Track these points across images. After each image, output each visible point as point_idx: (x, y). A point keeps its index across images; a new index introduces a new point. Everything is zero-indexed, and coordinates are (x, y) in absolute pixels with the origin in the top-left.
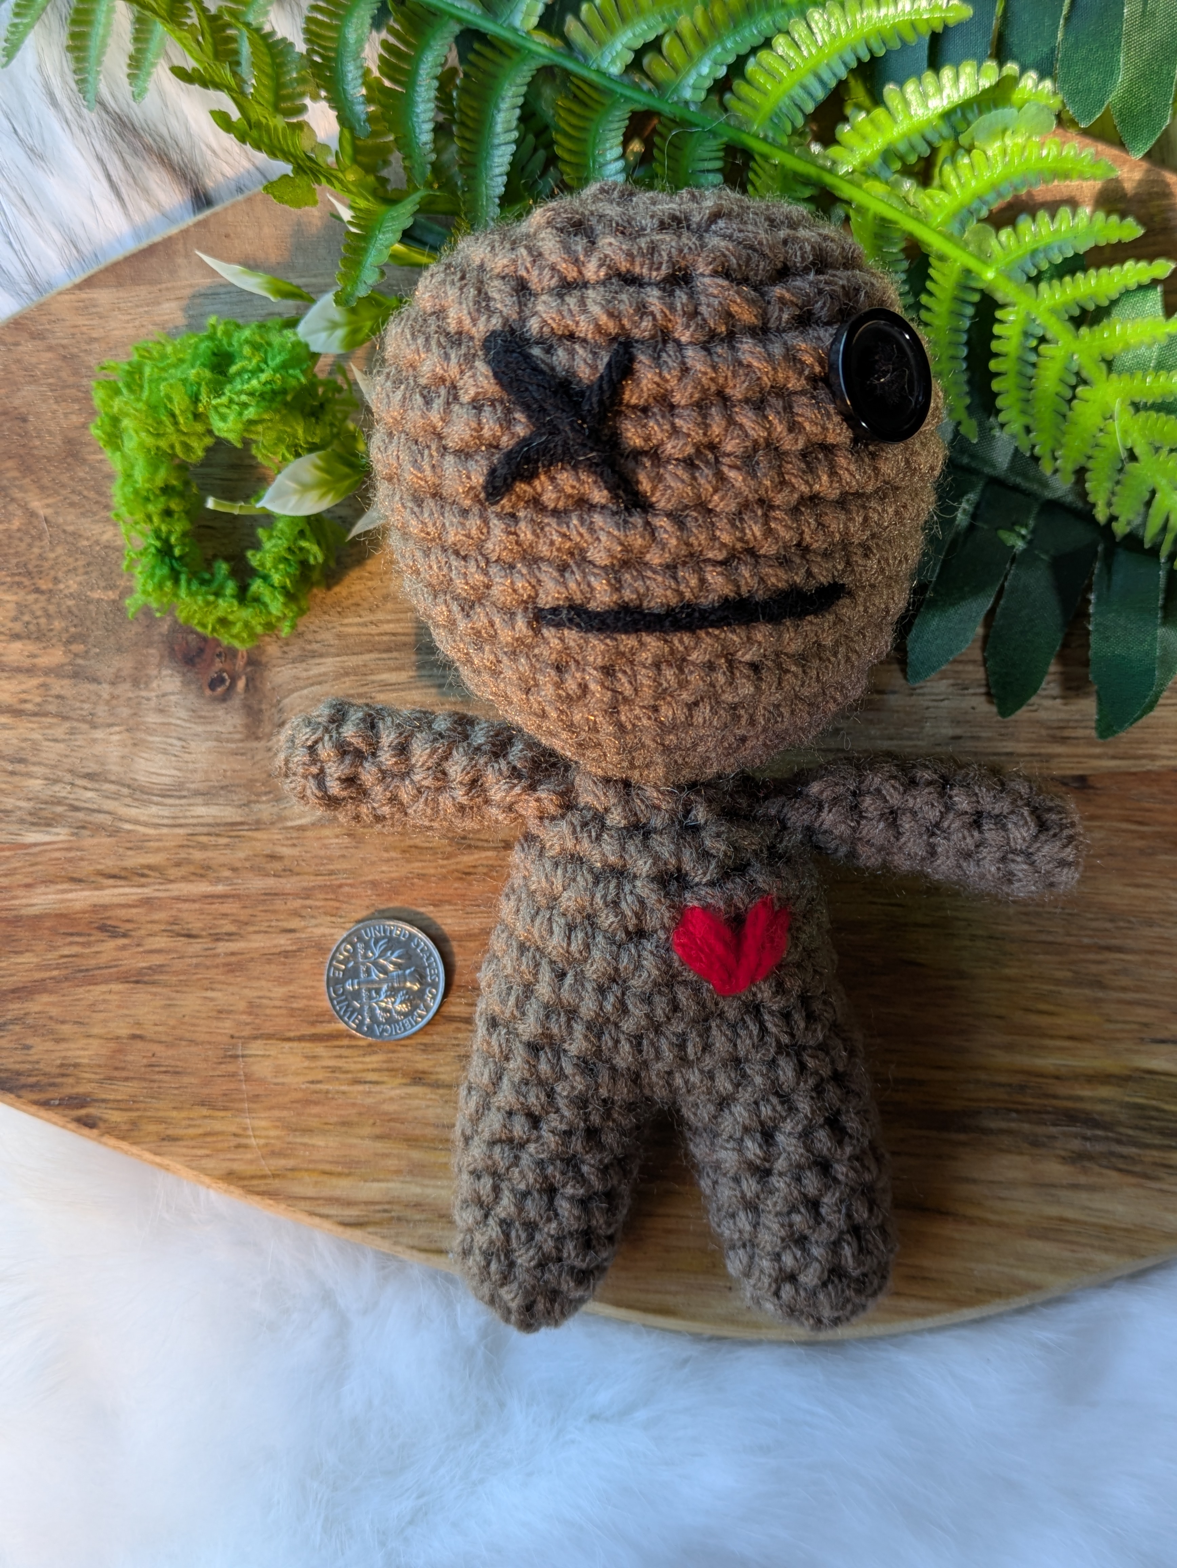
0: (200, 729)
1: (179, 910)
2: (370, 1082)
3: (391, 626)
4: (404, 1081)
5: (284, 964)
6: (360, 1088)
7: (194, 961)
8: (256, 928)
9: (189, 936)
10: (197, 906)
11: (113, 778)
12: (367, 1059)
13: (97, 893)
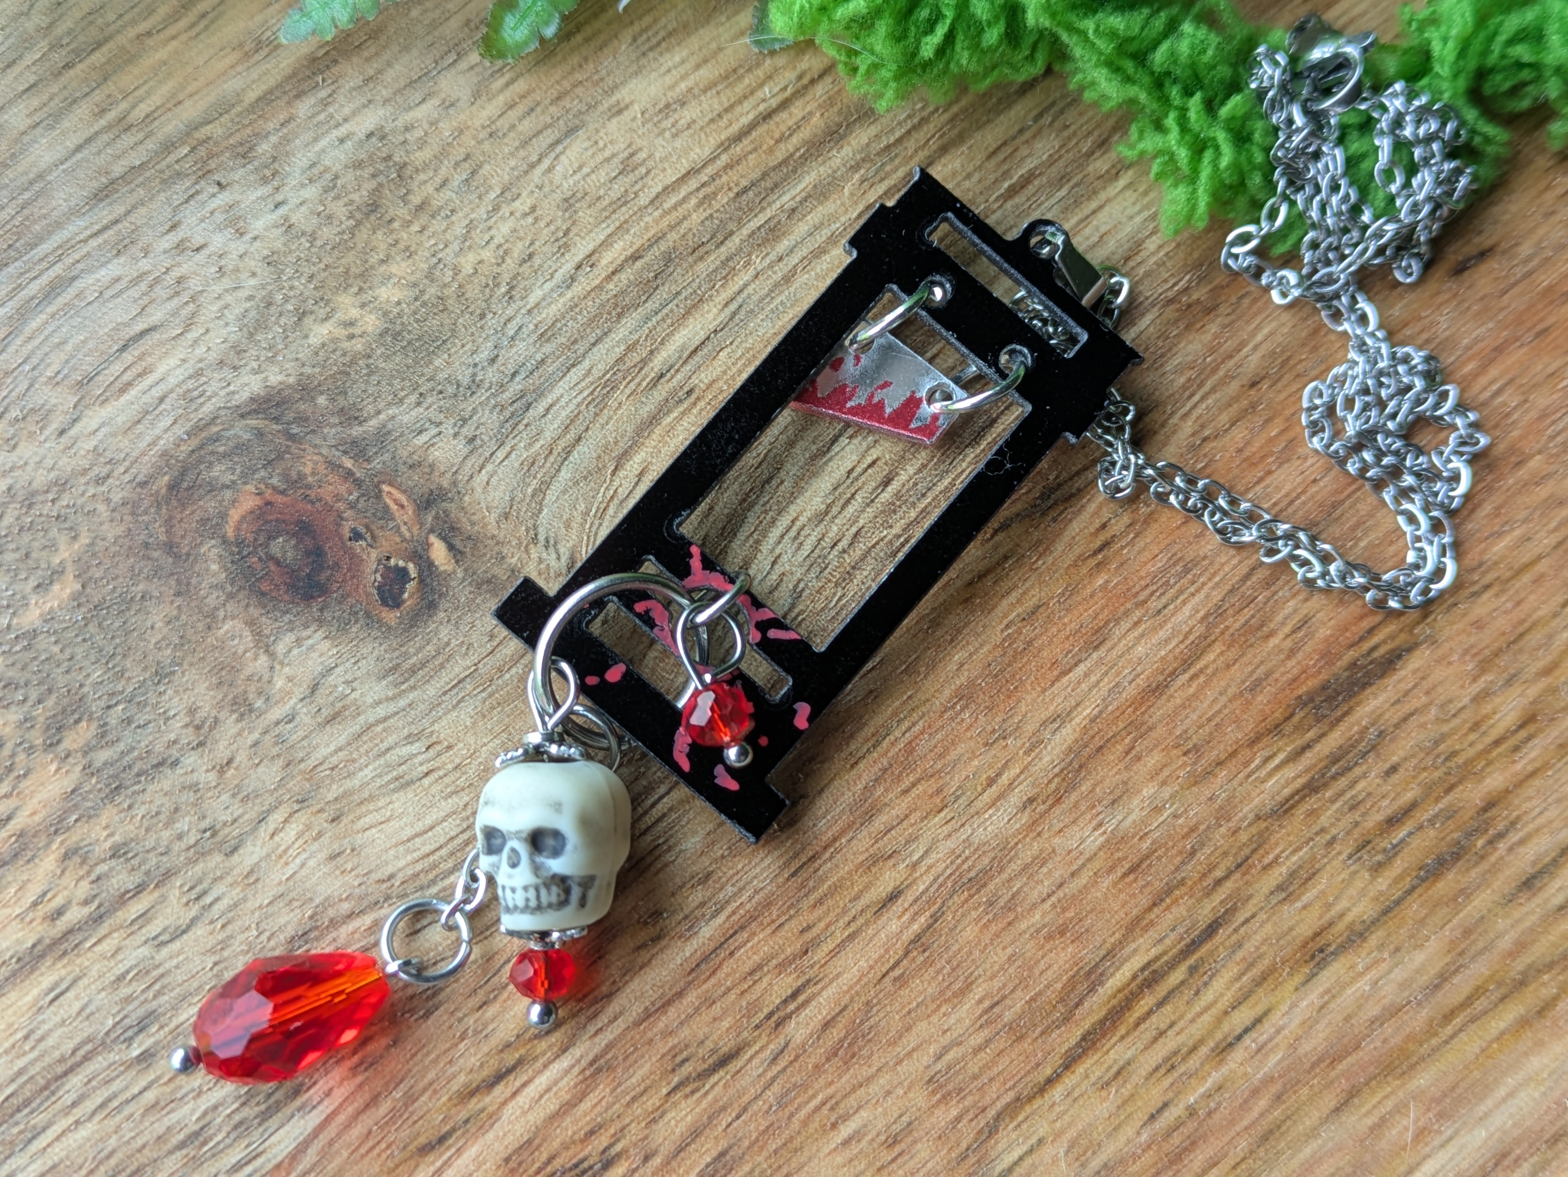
0: (432, 690)
1: (668, 1033)
2: (1247, 1030)
3: (618, 246)
4: (1298, 979)
5: (928, 963)
6: (1238, 1054)
7: (770, 1095)
8: (830, 945)
9: (723, 1062)
10: (692, 998)
11: (346, 907)
12: (1208, 996)
13: (491, 1135)
